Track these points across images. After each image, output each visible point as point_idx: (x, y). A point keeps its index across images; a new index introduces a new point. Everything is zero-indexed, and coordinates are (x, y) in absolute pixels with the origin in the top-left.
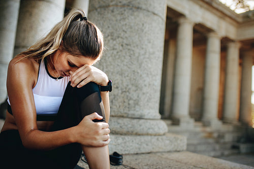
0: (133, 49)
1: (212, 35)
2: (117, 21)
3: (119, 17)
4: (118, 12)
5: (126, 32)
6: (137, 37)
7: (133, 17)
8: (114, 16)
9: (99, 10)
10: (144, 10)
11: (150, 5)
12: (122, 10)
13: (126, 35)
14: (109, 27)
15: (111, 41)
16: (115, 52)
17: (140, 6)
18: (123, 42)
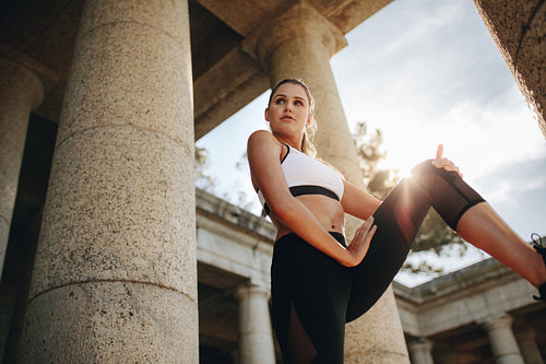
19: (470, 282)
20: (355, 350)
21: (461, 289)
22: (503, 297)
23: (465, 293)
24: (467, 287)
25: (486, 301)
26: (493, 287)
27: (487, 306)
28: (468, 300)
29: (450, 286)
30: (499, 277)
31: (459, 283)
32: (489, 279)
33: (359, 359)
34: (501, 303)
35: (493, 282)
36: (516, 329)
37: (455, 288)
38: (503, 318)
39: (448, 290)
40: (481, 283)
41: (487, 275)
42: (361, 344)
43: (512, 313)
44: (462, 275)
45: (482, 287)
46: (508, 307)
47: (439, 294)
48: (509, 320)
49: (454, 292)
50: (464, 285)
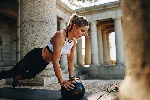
0: (48, 40)
1: (62, 21)
2: (39, 28)
3: (40, 27)
4: (40, 24)
5: (44, 33)
6: (49, 35)
7: (46, 27)
8: (38, 26)
9: (30, 23)
10: (50, 23)
11: (52, 21)
12: (41, 23)
13: (44, 34)
14: (36, 31)
15: (38, 37)
16: (40, 42)
17: (49, 22)
18: (43, 38)
19: (89, 11)
20: (37, 20)
21: (86, 13)
22: (96, 17)
23: (87, 14)
24: (88, 12)
25: (92, 17)
26: (94, 13)
27: (92, 18)
28: (87, 16)
29: (84, 11)
30: (97, 11)
31: (86, 11)
32: (94, 11)
33: (38, 23)
34: (96, 18)
35: (95, 12)
36: (97, 25)
37: (85, 12)
38: (95, 22)
39: (83, 12)
40: (92, 12)
41: (94, 10)
42: (40, 19)
43: (97, 21)
44: (88, 9)
45: (92, 13)
46: (97, 19)
47: (80, 13)
48: (96, 23)
49: (84, 13)
50: (87, 11)
